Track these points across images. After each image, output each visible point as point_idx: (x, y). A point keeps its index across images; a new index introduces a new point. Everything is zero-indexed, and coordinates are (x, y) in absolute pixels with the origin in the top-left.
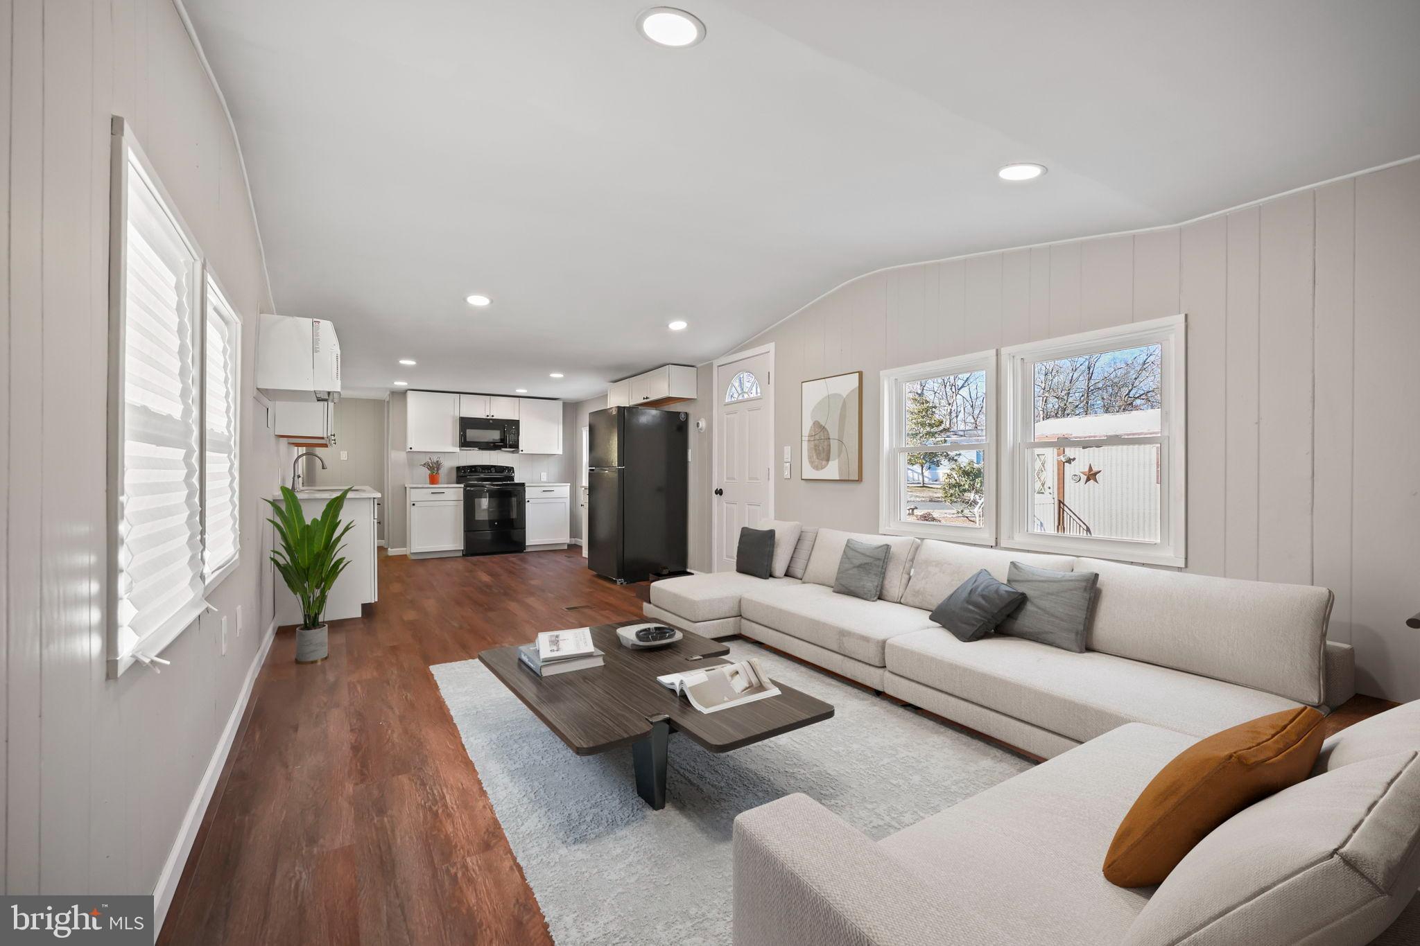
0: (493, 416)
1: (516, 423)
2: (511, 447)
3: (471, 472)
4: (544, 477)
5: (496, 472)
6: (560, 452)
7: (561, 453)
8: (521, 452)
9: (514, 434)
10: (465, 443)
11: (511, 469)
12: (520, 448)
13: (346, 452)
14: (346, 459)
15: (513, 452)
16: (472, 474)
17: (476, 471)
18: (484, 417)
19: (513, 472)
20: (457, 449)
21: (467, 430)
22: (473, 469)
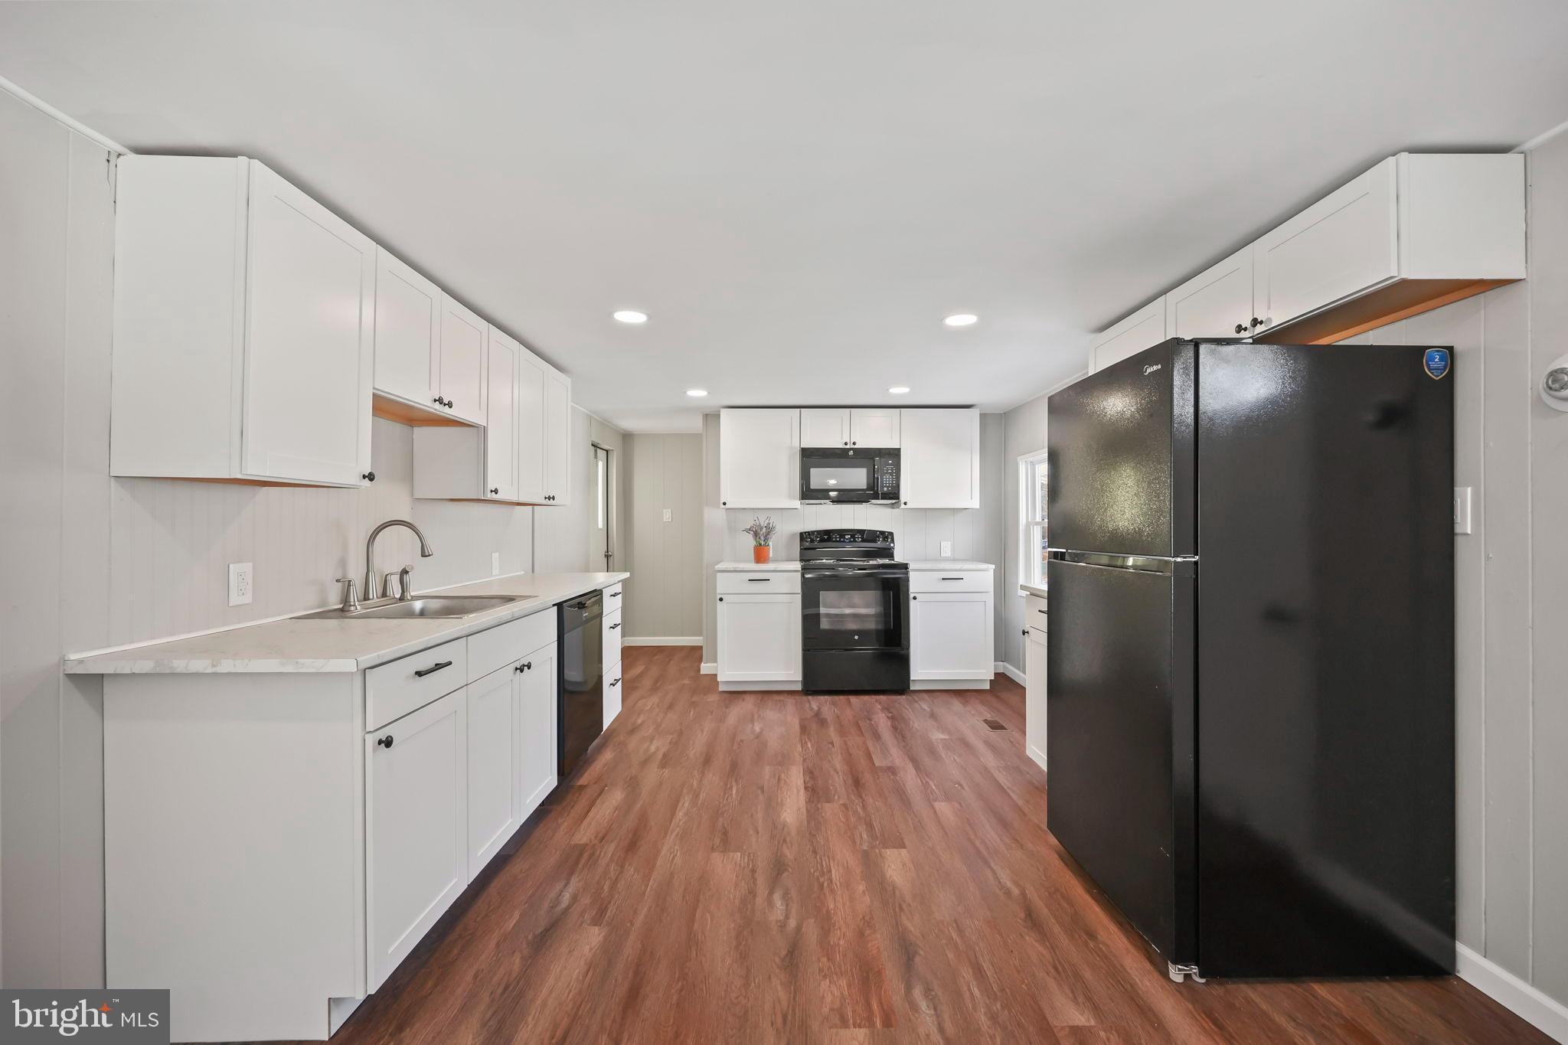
0: (854, 444)
1: (894, 454)
2: (885, 496)
3: (822, 540)
4: (947, 550)
5: (864, 541)
6: (975, 503)
7: (977, 506)
8: (903, 506)
9: (891, 474)
10: (809, 493)
11: (888, 536)
12: (903, 499)
13: (670, 510)
14: (670, 520)
15: (892, 506)
16: (824, 544)
17: (829, 540)
18: (841, 446)
19: (893, 541)
20: (797, 503)
21: (812, 470)
22: (827, 536)
